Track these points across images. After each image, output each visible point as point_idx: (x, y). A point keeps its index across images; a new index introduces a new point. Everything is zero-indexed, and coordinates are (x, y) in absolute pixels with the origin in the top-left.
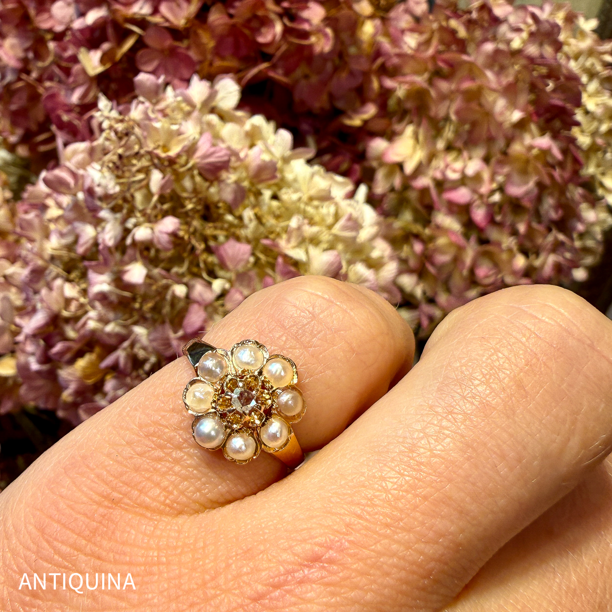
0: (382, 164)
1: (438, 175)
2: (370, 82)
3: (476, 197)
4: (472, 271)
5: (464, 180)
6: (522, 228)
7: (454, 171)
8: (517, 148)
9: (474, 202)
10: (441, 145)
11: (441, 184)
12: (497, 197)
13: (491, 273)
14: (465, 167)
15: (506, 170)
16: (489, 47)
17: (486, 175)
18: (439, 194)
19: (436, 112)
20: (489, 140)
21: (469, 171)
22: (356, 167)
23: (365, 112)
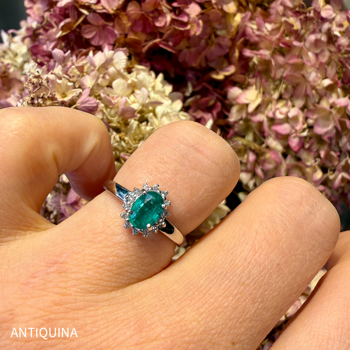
0: (238, 104)
1: (271, 115)
2: (234, 52)
3: (293, 131)
5: (287, 119)
6: (322, 154)
7: (281, 113)
8: (325, 104)
9: (292, 134)
10: (276, 96)
11: (272, 120)
12: (305, 134)
14: (288, 112)
15: (315, 117)
16: (312, 38)
17: (301, 119)
18: (270, 127)
19: (275, 75)
20: (307, 96)
21: (291, 115)
22: (219, 104)
23: (228, 71)
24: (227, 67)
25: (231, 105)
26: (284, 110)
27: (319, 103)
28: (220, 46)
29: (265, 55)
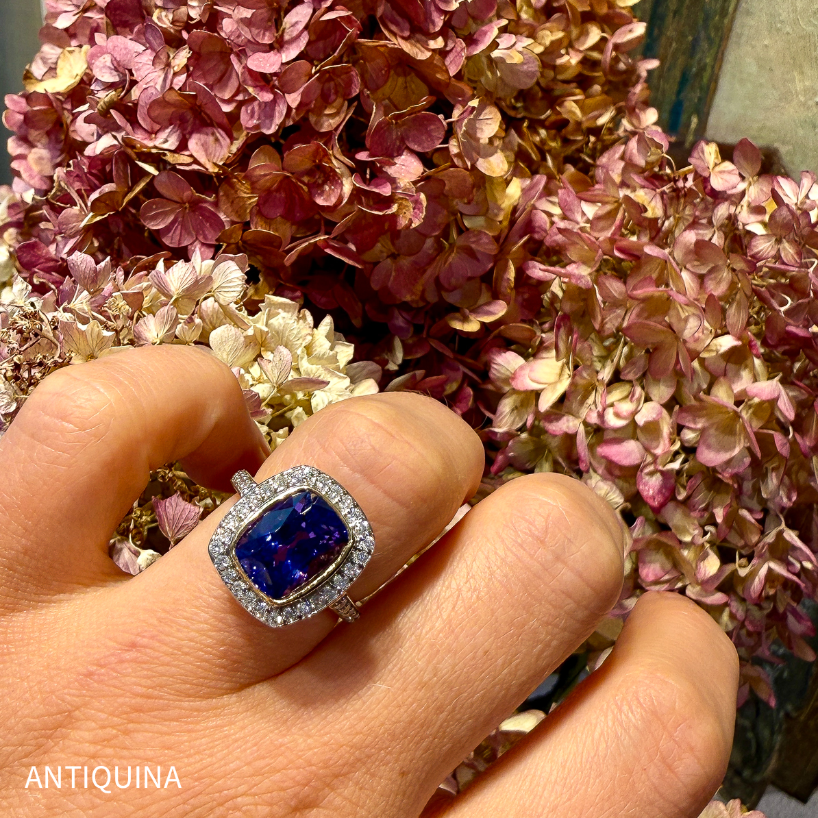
0: (514, 391)
1: (593, 419)
2: (506, 267)
3: (649, 459)
4: (636, 570)
5: (632, 430)
6: (719, 514)
7: (617, 415)
8: (722, 395)
9: (645, 466)
10: (606, 374)
11: (598, 432)
12: (676, 465)
13: (667, 577)
14: (636, 412)
15: (700, 424)
16: (690, 237)
17: (666, 429)
18: (591, 447)
19: (603, 325)
20: (679, 376)
21: (641, 419)
22: (470, 391)
23: (490, 313)
24: (488, 304)
25: (500, 396)
26: (626, 407)
27: (708, 392)
28: (471, 253)
29: (580, 277)
